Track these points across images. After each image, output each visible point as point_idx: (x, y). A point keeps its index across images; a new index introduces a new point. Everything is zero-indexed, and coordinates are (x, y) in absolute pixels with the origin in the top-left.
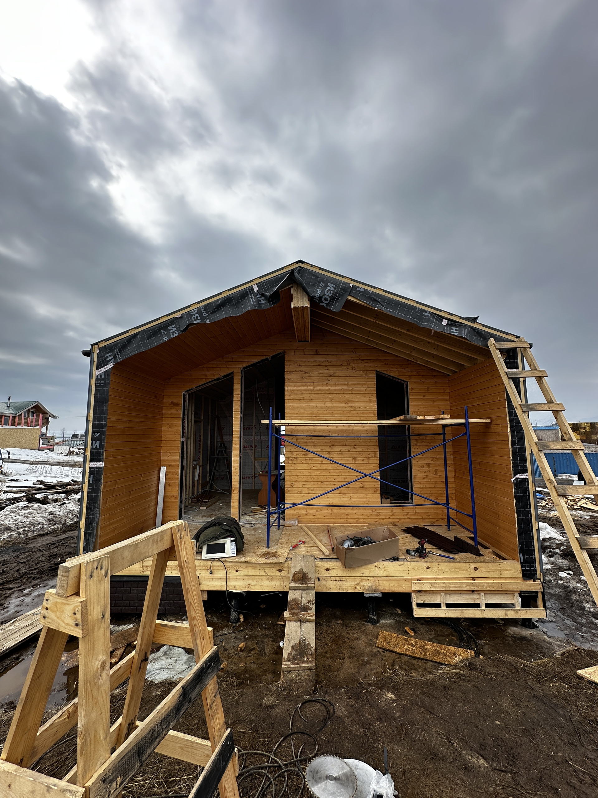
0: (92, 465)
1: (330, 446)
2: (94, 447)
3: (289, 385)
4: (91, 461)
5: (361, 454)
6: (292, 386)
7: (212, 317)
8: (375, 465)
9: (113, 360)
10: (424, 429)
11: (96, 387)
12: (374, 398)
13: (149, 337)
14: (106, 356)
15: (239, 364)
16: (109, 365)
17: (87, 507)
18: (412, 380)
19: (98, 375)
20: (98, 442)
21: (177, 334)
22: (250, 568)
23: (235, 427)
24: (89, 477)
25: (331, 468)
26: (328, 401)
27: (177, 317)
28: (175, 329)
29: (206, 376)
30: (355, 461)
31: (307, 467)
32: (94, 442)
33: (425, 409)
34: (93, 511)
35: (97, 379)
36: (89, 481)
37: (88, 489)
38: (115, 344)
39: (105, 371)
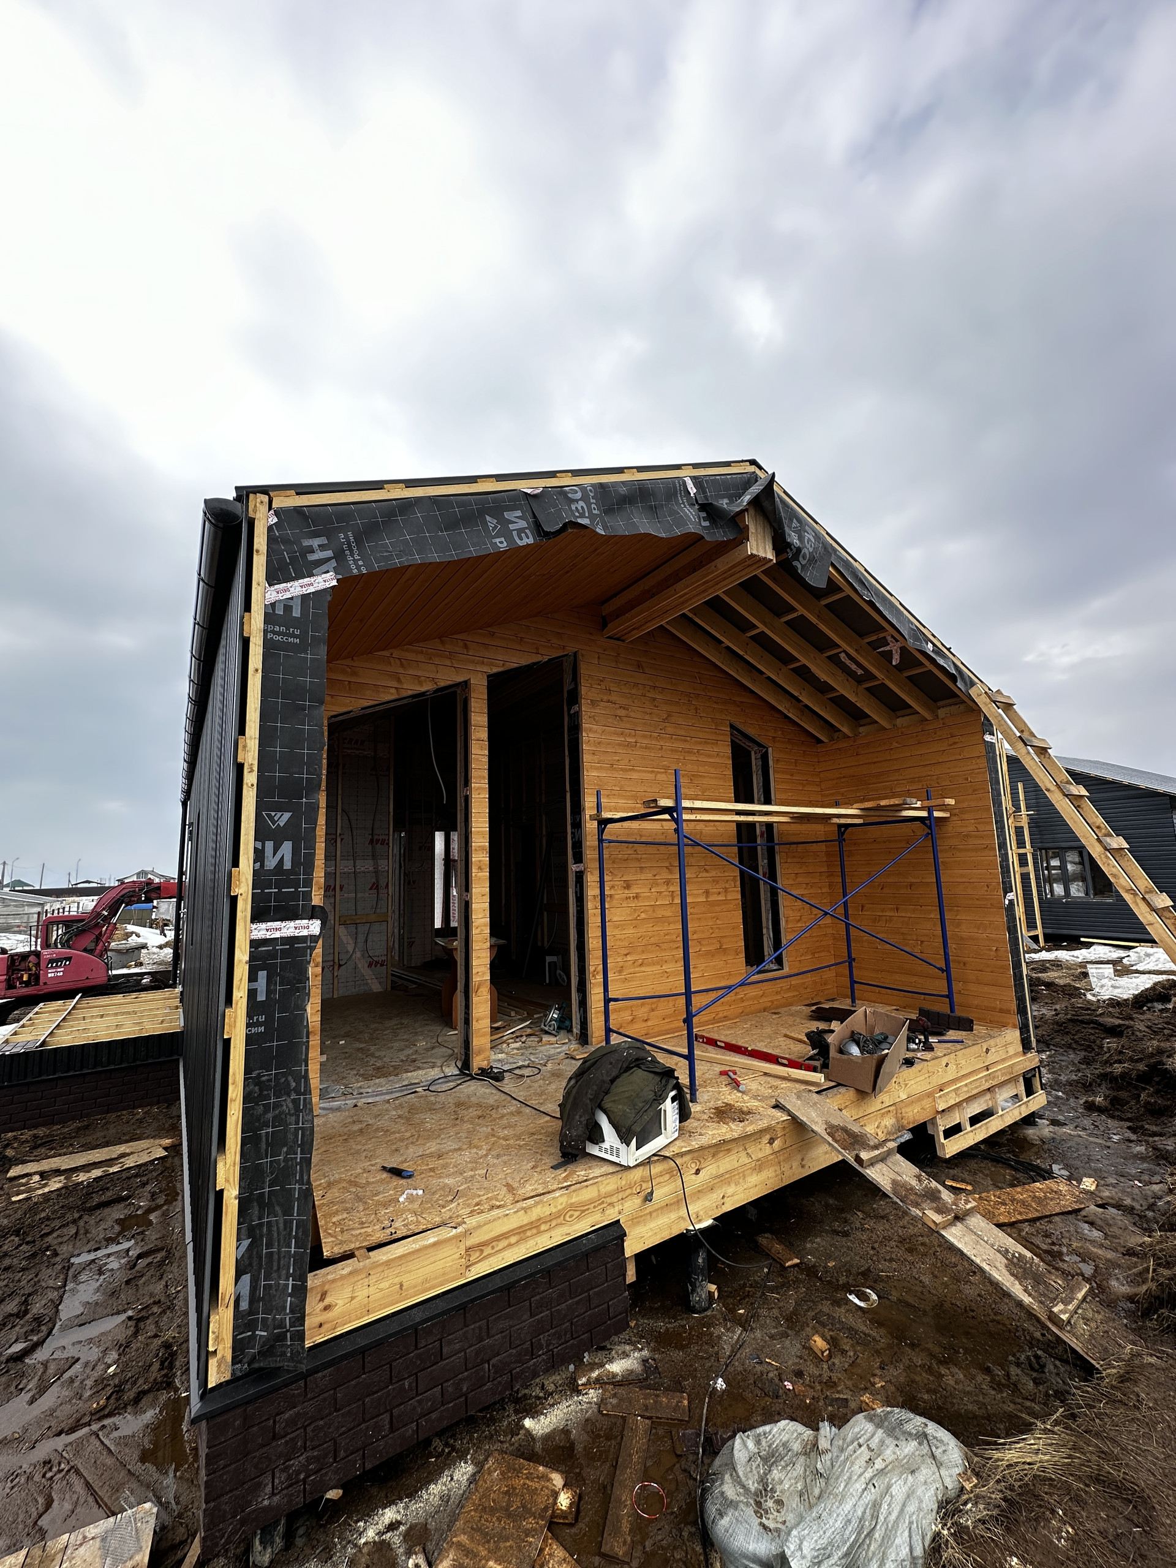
0: (263, 931)
2: (271, 863)
3: (590, 730)
4: (258, 916)
6: (596, 732)
7: (609, 520)
9: (333, 563)
11: (268, 645)
13: (452, 524)
14: (306, 543)
15: (483, 663)
16: (319, 579)
18: (777, 745)
19: (273, 605)
20: (287, 848)
21: (531, 541)
22: (721, 1155)
23: (477, 822)
24: (252, 977)
27: (529, 491)
28: (523, 524)
31: (630, 915)
32: (269, 845)
35: (270, 617)
36: (252, 994)
37: (248, 1025)
38: (343, 513)
39: (305, 597)
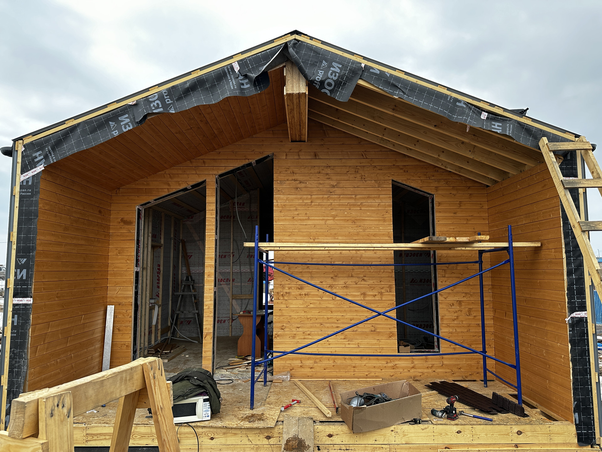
0: (17, 301)
1: (332, 278)
2: (19, 277)
3: (279, 198)
4: (15, 296)
5: (372, 288)
6: (282, 199)
7: (178, 105)
8: (390, 302)
9: (44, 160)
10: (454, 257)
11: (21, 197)
12: (390, 216)
13: (93, 131)
14: (34, 155)
15: (213, 169)
16: (38, 168)
17: (10, 358)
18: (440, 192)
19: (23, 182)
20: (24, 271)
21: (131, 127)
22: (229, 435)
23: (208, 252)
24: (13, 317)
25: (332, 306)
26: (329, 220)
27: (131, 104)
28: (128, 120)
29: (169, 185)
30: (364, 297)
31: (303, 304)
32: (19, 270)
33: (455, 230)
34: (19, 362)
35: (22, 187)
36: (13, 322)
37: (11, 333)
38: (47, 140)
39: (33, 176)
